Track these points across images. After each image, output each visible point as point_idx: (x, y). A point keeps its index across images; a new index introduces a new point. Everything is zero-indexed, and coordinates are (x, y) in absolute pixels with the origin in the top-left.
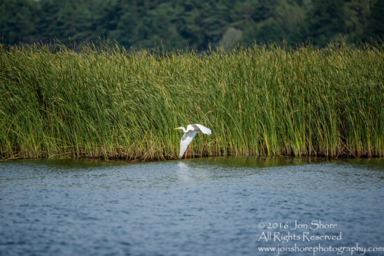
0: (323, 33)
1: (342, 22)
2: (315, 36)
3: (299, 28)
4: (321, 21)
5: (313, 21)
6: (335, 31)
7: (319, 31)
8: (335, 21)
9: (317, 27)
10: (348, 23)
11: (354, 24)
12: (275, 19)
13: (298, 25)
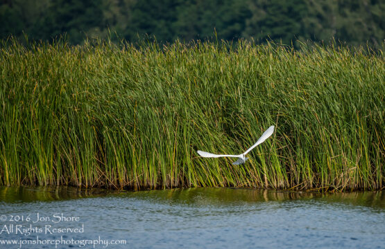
0: (75, 26)
1: (100, 13)
2: (63, 30)
3: (43, 20)
4: (73, 11)
5: (62, 11)
6: (91, 24)
7: (70, 23)
8: (89, 11)
9: (67, 18)
10: (107, 15)
11: (115, 16)
12: (11, 6)
13: (42, 15)
